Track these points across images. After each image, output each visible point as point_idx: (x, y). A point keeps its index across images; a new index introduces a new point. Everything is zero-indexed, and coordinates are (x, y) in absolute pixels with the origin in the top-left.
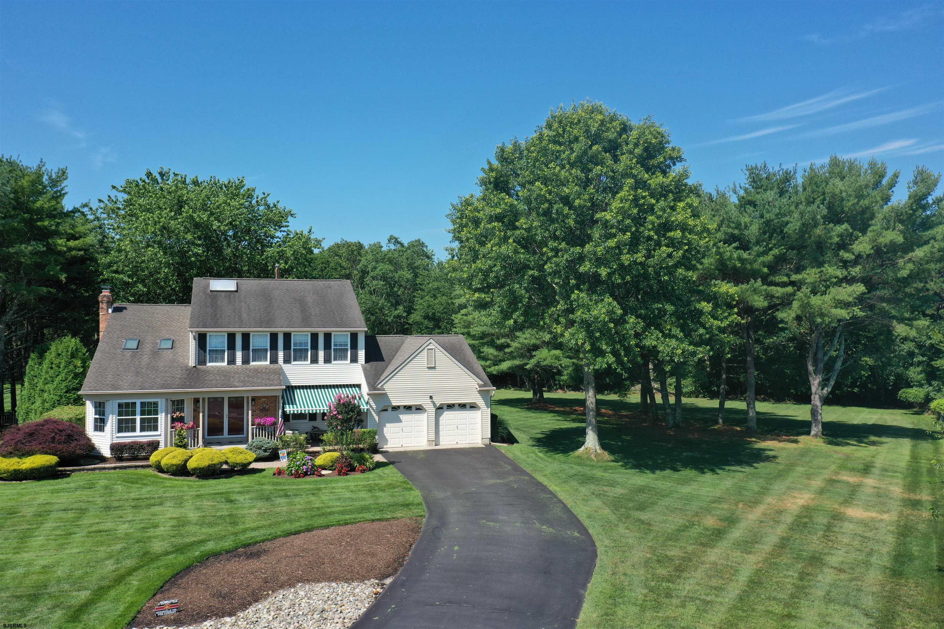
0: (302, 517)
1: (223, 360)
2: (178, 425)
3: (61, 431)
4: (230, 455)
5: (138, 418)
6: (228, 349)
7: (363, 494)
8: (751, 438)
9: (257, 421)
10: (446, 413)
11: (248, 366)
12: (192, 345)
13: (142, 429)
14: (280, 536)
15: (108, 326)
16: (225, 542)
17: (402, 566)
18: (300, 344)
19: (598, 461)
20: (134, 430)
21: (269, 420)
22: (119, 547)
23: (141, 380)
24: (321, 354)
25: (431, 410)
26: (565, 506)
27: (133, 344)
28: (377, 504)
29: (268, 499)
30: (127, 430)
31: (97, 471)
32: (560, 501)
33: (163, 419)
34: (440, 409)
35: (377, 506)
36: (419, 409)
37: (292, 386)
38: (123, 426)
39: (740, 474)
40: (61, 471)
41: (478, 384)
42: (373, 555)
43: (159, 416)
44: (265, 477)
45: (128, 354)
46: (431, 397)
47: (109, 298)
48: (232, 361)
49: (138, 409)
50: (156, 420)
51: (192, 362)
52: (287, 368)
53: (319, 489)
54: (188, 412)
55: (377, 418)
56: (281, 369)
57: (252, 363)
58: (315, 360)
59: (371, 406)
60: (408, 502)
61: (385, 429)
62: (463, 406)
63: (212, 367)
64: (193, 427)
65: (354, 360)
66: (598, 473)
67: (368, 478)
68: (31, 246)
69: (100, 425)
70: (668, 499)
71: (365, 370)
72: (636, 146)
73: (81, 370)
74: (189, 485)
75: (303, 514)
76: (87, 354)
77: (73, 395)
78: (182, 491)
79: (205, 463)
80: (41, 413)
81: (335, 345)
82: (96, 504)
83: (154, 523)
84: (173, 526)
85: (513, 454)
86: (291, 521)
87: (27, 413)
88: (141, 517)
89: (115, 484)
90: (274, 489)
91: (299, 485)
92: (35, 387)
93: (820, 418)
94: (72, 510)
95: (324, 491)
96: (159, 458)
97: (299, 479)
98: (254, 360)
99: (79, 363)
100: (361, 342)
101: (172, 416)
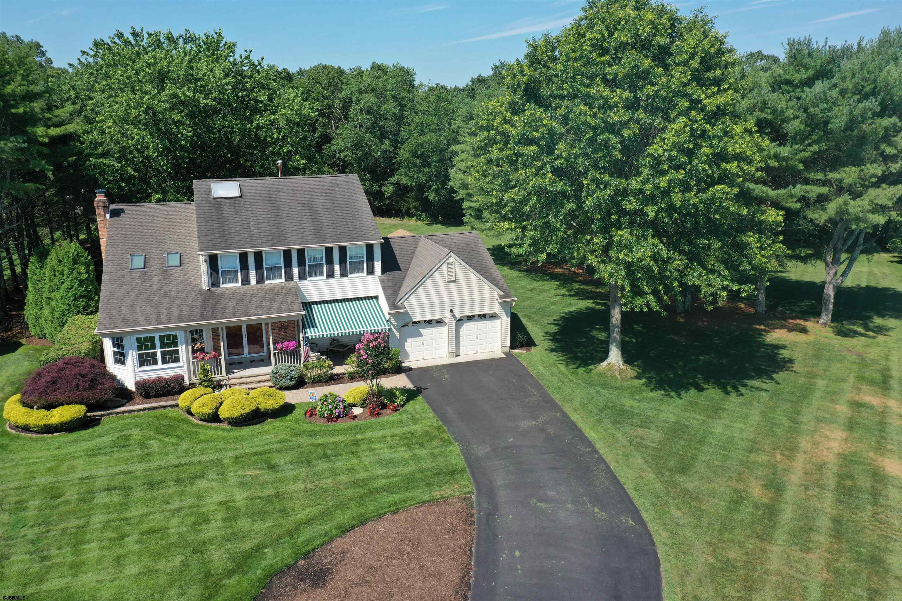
0: (351, 499)
1: (237, 281)
2: (200, 355)
3: (83, 376)
4: (260, 400)
5: (158, 351)
6: (241, 270)
7: (403, 453)
8: (760, 325)
9: (279, 346)
10: (466, 324)
11: (263, 285)
12: (204, 268)
13: (164, 362)
14: (336, 536)
15: (109, 238)
16: (284, 549)
17: (469, 589)
18: (315, 259)
19: (622, 379)
20: (155, 362)
21: (292, 344)
22: (177, 561)
23: (156, 311)
24: (337, 268)
25: (452, 323)
26: (608, 467)
27: (139, 262)
28: (421, 471)
29: (309, 463)
30: (149, 363)
31: (126, 414)
32: (601, 460)
33: (184, 350)
34: (460, 321)
35: (421, 476)
36: (439, 322)
37: (309, 302)
38: (144, 360)
39: (764, 394)
40: (90, 416)
41: (498, 294)
42: (438, 576)
43: (179, 348)
44: (297, 421)
45: (137, 275)
46: (451, 311)
47: (104, 203)
48: (246, 281)
49: (157, 342)
50: (177, 352)
51: (205, 285)
52: (302, 284)
53: (356, 443)
54: (207, 343)
55: (398, 335)
56: (298, 287)
57: (267, 282)
58: (330, 275)
59: (392, 324)
60: (451, 468)
61: (406, 344)
62: (483, 317)
63: (226, 289)
64: (215, 356)
65: (371, 271)
66: (628, 403)
67: (401, 422)
68: (11, 142)
69: (120, 359)
70: (705, 448)
71: (383, 283)
72: (692, 56)
73: (86, 276)
74: (224, 439)
75: (349, 493)
76: (89, 258)
77: (82, 303)
78: (218, 450)
79: (237, 413)
80: (52, 322)
81: (351, 258)
82: (137, 478)
83: (203, 513)
84: (224, 520)
85: (536, 368)
86: (342, 507)
87: (37, 319)
88: (188, 502)
89: (149, 438)
90: (313, 444)
91: (334, 435)
92: (39, 291)
93: (831, 307)
94: (115, 489)
95: (364, 447)
96: (188, 403)
97: (333, 424)
98: (268, 279)
99: (82, 269)
100: (377, 253)
101: (193, 347)
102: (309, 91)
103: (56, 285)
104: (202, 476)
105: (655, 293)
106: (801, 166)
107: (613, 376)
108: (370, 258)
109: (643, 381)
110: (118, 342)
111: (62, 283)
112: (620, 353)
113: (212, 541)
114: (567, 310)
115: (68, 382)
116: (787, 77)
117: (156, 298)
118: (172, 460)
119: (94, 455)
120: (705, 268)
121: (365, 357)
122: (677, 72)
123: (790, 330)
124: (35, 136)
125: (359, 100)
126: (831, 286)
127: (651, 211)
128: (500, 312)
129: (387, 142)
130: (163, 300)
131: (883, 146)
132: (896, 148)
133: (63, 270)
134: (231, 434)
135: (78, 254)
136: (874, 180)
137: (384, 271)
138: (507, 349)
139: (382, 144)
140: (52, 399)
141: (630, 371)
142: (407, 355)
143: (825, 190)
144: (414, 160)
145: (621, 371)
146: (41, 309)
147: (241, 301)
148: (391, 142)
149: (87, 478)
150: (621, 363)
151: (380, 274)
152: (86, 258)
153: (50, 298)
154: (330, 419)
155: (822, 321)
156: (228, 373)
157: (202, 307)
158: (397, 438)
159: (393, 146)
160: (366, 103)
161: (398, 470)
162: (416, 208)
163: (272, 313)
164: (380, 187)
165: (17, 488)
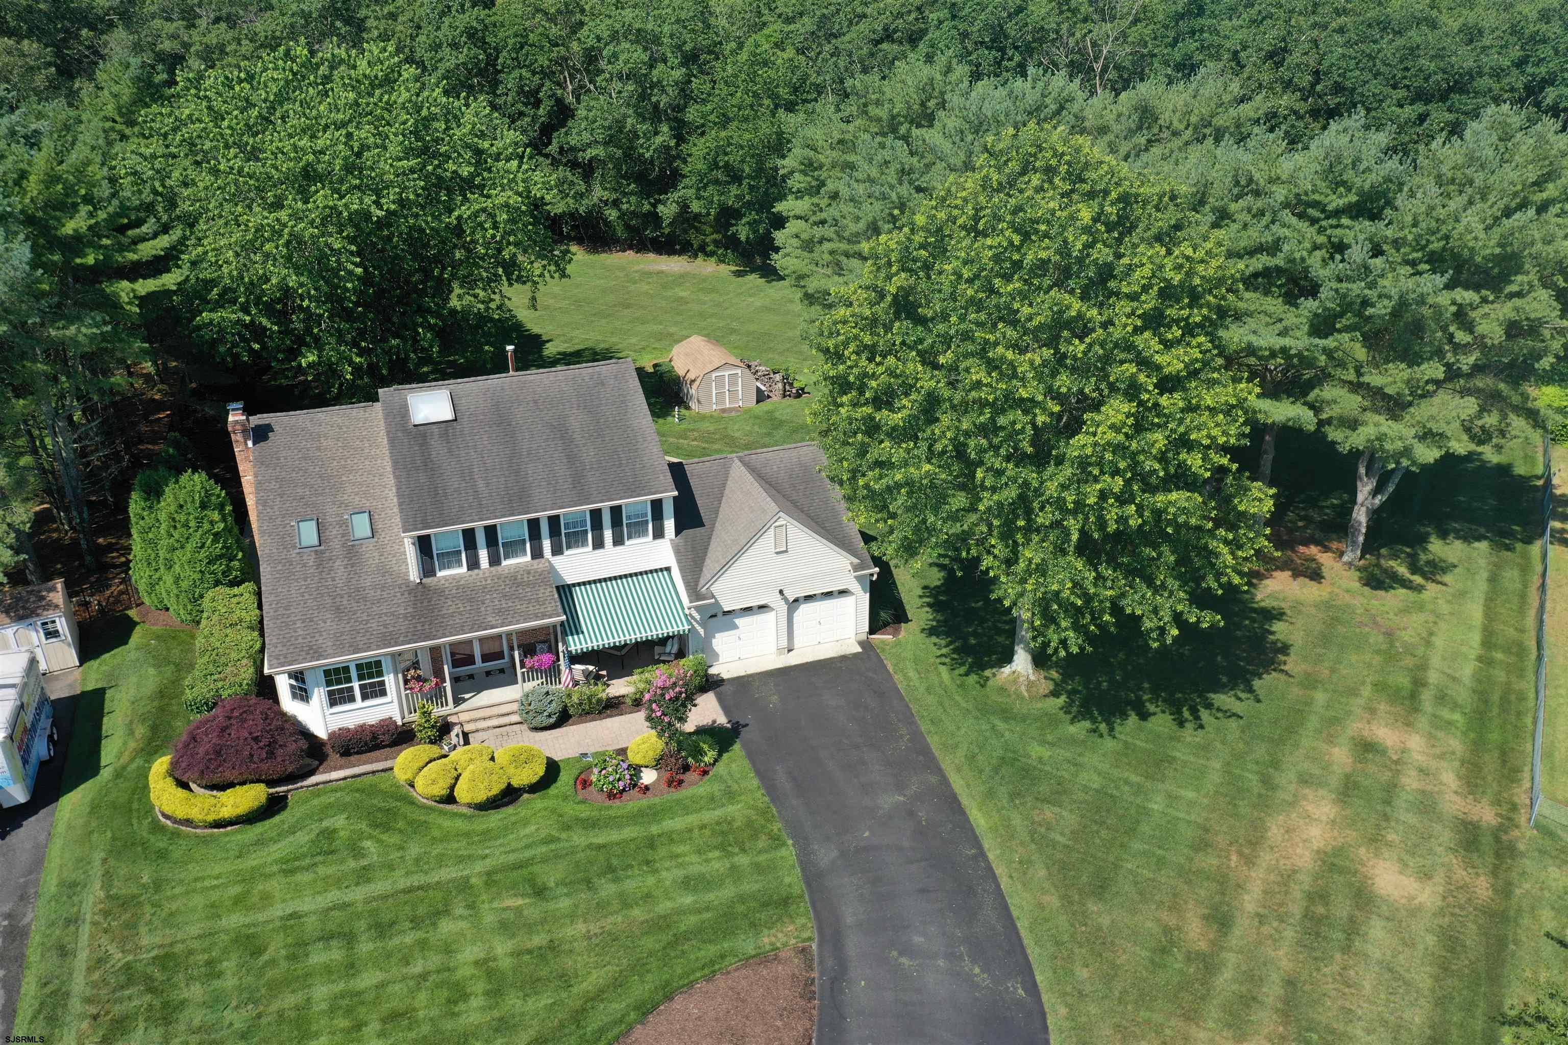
0: (650, 954)
1: (460, 565)
2: (416, 685)
4: (512, 770)
5: (356, 685)
6: (466, 549)
9: (528, 662)
10: (803, 607)
11: (499, 568)
13: (365, 697)
14: (636, 1022)
18: (575, 524)
19: (1031, 699)
20: (352, 699)
21: (547, 659)
24: (608, 534)
25: (783, 608)
26: (998, 886)
27: (308, 533)
28: (743, 899)
29: (589, 883)
30: (343, 702)
32: (990, 871)
33: (392, 681)
34: (794, 604)
35: (743, 907)
36: (763, 608)
37: (568, 586)
38: (336, 698)
43: (386, 678)
44: (565, 797)
45: (311, 559)
46: (781, 592)
48: (474, 564)
49: (354, 673)
50: (382, 683)
51: (414, 575)
54: (426, 669)
55: (701, 631)
56: (552, 569)
57: (505, 563)
58: (599, 544)
59: (694, 621)
60: (783, 892)
61: (714, 641)
62: (828, 595)
63: (445, 578)
64: (436, 684)
65: (659, 534)
67: (712, 798)
69: (301, 695)
71: (677, 552)
74: (467, 835)
75: (650, 943)
78: (461, 860)
82: (359, 916)
83: (457, 984)
84: (487, 993)
88: (435, 960)
90: (590, 846)
91: (620, 827)
92: (152, 545)
93: (1361, 539)
94: (332, 937)
95: (662, 852)
96: (409, 775)
98: (507, 557)
99: (216, 516)
103: (178, 541)
104: (445, 912)
110: (298, 676)
111: (188, 539)
112: (1029, 656)
115: (237, 751)
118: (400, 879)
119: (292, 872)
123: (1296, 572)
124: (118, 301)
126: (1364, 509)
128: (855, 587)
133: (186, 519)
134: (474, 823)
135: (206, 491)
137: (678, 532)
138: (864, 636)
139: (657, 134)
141: (1043, 684)
142: (716, 656)
145: (1029, 686)
146: (156, 572)
147: (470, 600)
148: (671, 130)
149: (292, 916)
154: (611, 796)
155: (1345, 559)
156: (458, 701)
158: (707, 832)
159: (675, 137)
161: (711, 896)
163: (518, 622)
164: (654, 206)
165: (200, 937)
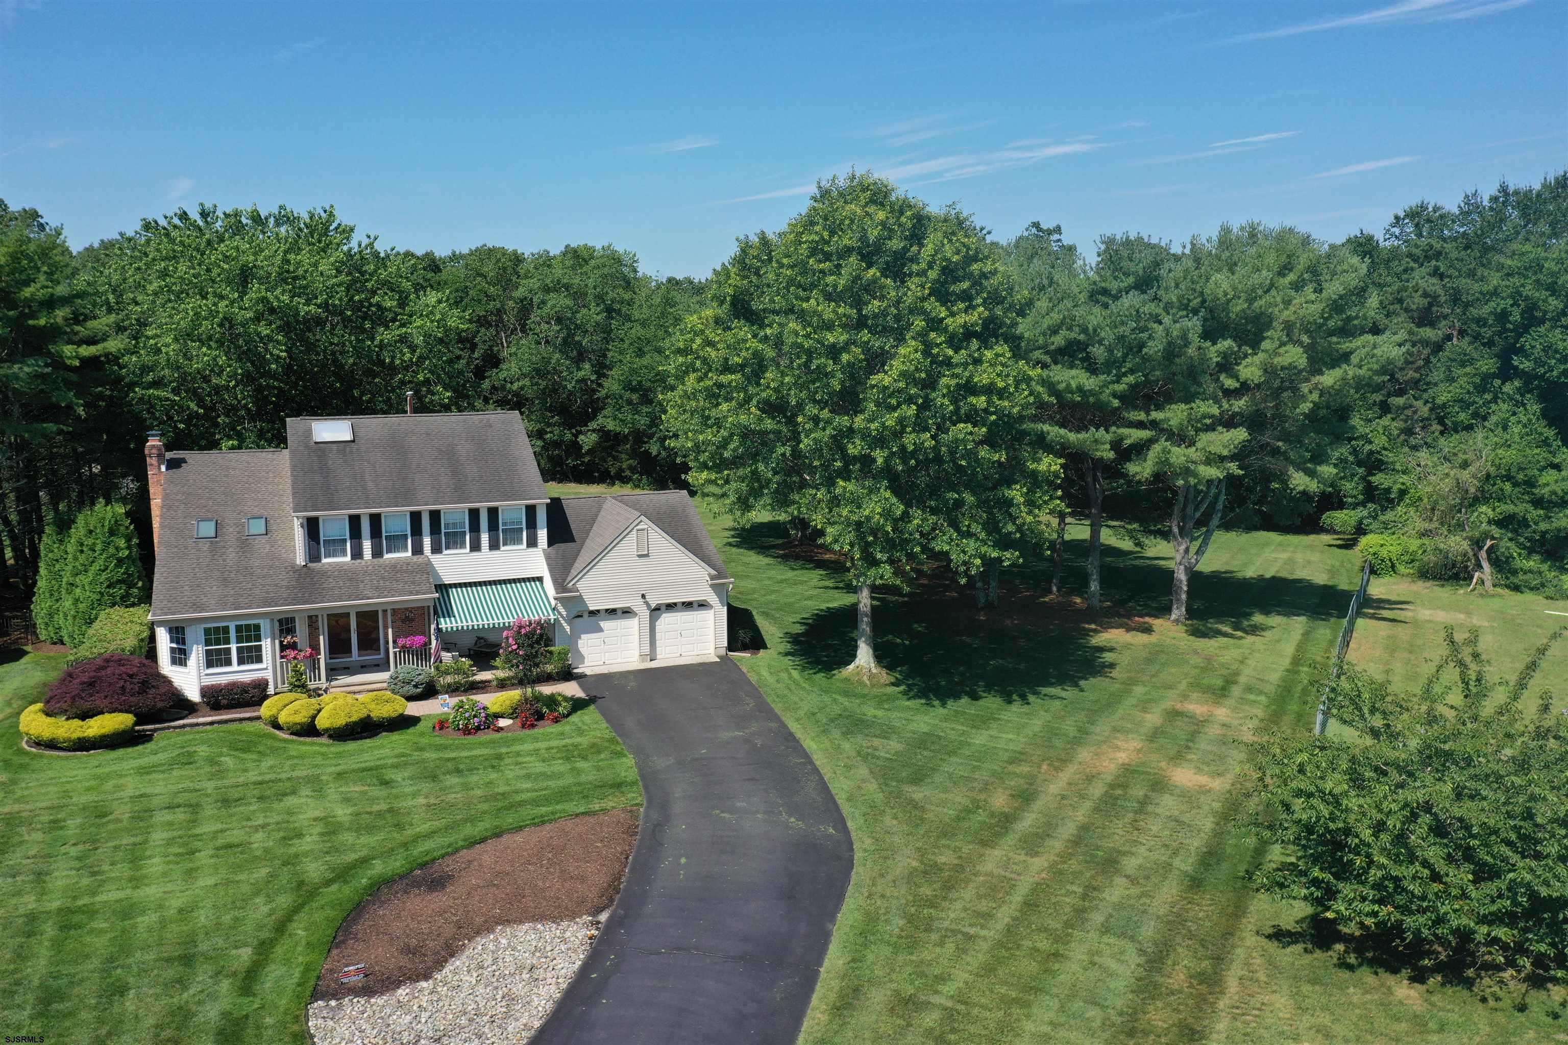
0: (484, 813)
1: (345, 555)
2: (291, 653)
3: (131, 676)
4: (372, 706)
5: (234, 647)
6: (351, 538)
7: (559, 766)
8: (1089, 623)
9: (401, 642)
10: (664, 615)
11: (381, 560)
12: (299, 535)
13: (241, 662)
14: (463, 847)
15: (165, 497)
16: (395, 860)
17: (618, 893)
18: (455, 525)
19: (873, 686)
20: (228, 663)
21: (419, 640)
22: (264, 872)
23: (232, 592)
24: (485, 538)
25: (645, 614)
26: (821, 778)
27: (208, 529)
28: (579, 784)
29: (434, 778)
30: (220, 663)
31: (188, 729)
32: (816, 770)
33: (269, 646)
34: (656, 611)
35: (579, 789)
36: (627, 612)
37: (445, 585)
38: (215, 659)
39: (1057, 703)
40: (138, 731)
41: (709, 575)
42: (582, 879)
43: (263, 643)
44: (422, 734)
45: (205, 546)
46: (643, 596)
47: (159, 450)
48: (357, 554)
49: (233, 634)
50: (259, 648)
51: (300, 559)
52: (436, 560)
53: (499, 757)
54: (301, 635)
55: (568, 629)
56: (429, 563)
57: (387, 556)
58: (476, 547)
59: (559, 613)
60: (618, 780)
61: (580, 642)
62: (688, 605)
63: (329, 564)
64: (311, 655)
65: (532, 543)
66: (870, 711)
67: (562, 734)
68: (28, 366)
69: (180, 657)
70: (954, 759)
71: (548, 558)
72: (930, 266)
73: (127, 552)
74: (323, 754)
75: (485, 807)
76: (132, 527)
77: (119, 591)
78: (316, 766)
79: (341, 721)
80: (74, 617)
81: (504, 524)
82: (208, 795)
83: (295, 828)
84: (322, 834)
85: (758, 674)
86: (471, 820)
87: (51, 615)
88: (276, 818)
89: (221, 755)
90: (440, 759)
91: (471, 749)
92: (58, 576)
93: (1184, 596)
94: (179, 806)
95: (507, 761)
96: (274, 711)
97: (470, 737)
98: (389, 551)
99: (122, 543)
100: (542, 517)
101: (281, 642)
102: (466, 287)
103: (82, 565)
104: (294, 792)
105: (891, 561)
106: (1116, 403)
107: (861, 683)
108: (532, 524)
109: (902, 688)
110: (178, 633)
111: (93, 562)
112: (871, 651)
113: (306, 854)
114: (824, 606)
115: (110, 684)
116: (1103, 285)
117: (232, 575)
118: (253, 776)
119: (148, 773)
120: (957, 530)
121: (515, 647)
122: (913, 284)
123: (1129, 629)
124: (61, 357)
125: (544, 302)
126: (1182, 567)
127: (879, 456)
128: (712, 598)
129: (587, 366)
130: (241, 578)
131: (1222, 377)
132: (1238, 380)
133: (94, 544)
134: (332, 749)
135: (116, 521)
136: (1208, 421)
137: (551, 543)
138: (723, 652)
139: (579, 369)
140: (87, 705)
141: (885, 676)
142: (581, 658)
143: (1145, 434)
144: (628, 395)
145: (871, 676)
146: (57, 601)
147: (351, 580)
148: (593, 366)
149: (141, 796)
150: (873, 665)
151: (546, 547)
152: (127, 528)
153: (72, 584)
154: (467, 731)
155: (1173, 617)
156: (329, 679)
157: (295, 588)
158: (555, 751)
159: (596, 372)
160: (554, 306)
161: (550, 783)
162: (632, 469)
163: (393, 596)
164: (576, 436)
165: (48, 808)
